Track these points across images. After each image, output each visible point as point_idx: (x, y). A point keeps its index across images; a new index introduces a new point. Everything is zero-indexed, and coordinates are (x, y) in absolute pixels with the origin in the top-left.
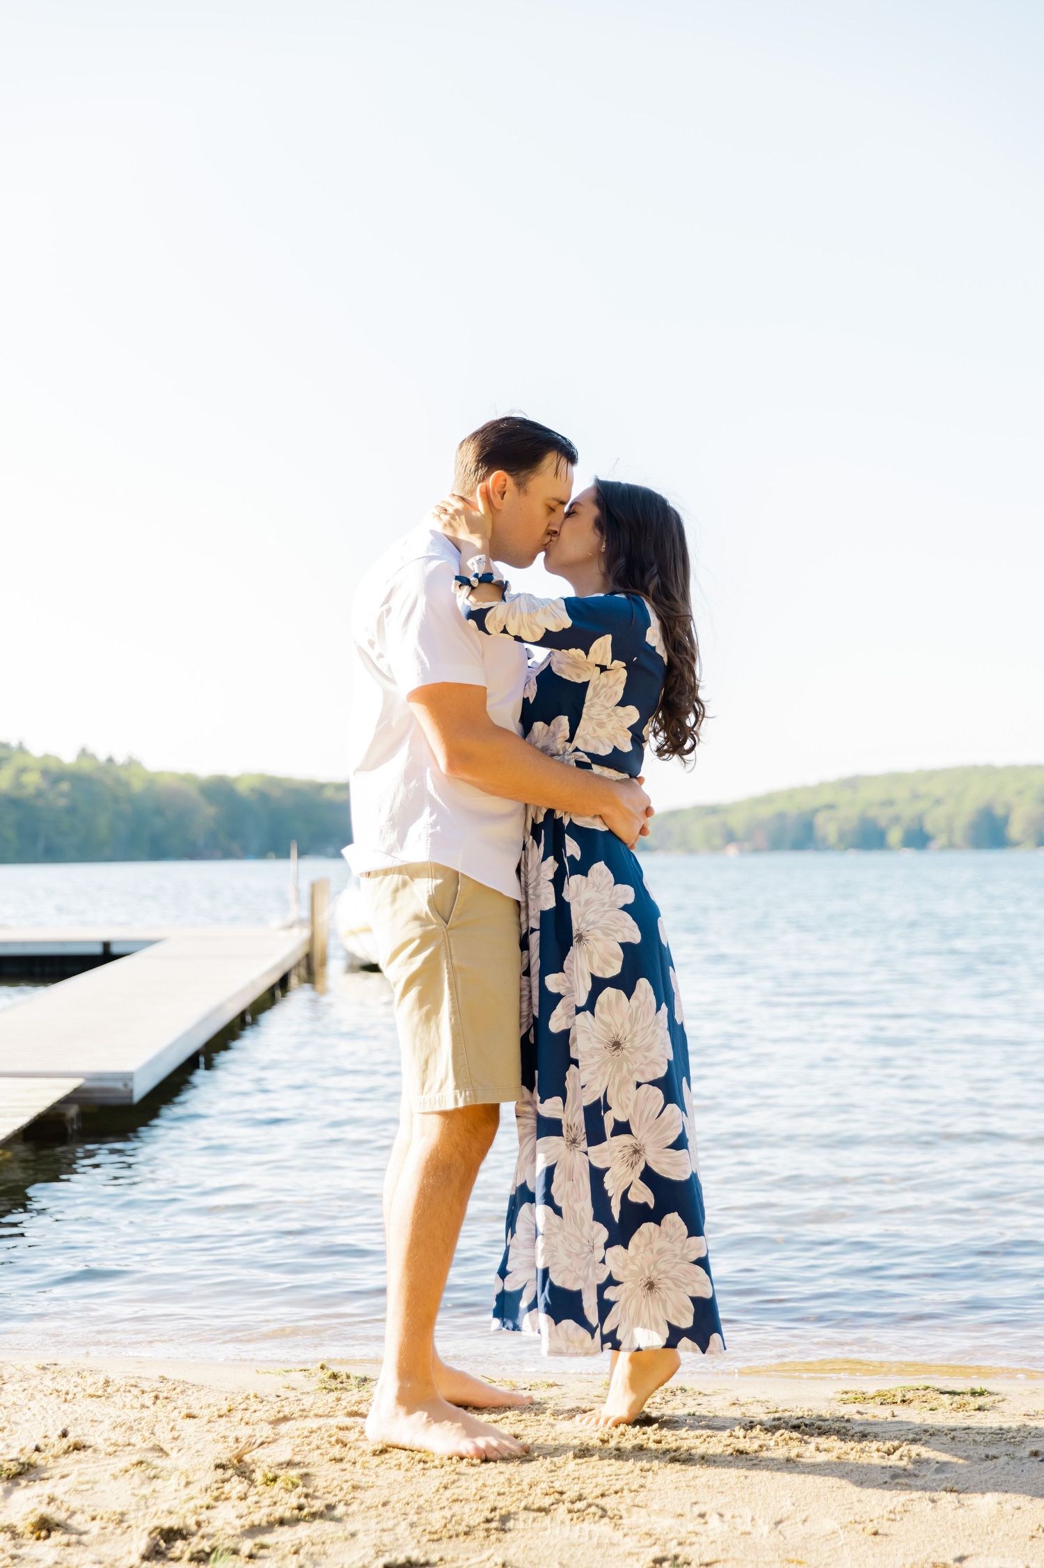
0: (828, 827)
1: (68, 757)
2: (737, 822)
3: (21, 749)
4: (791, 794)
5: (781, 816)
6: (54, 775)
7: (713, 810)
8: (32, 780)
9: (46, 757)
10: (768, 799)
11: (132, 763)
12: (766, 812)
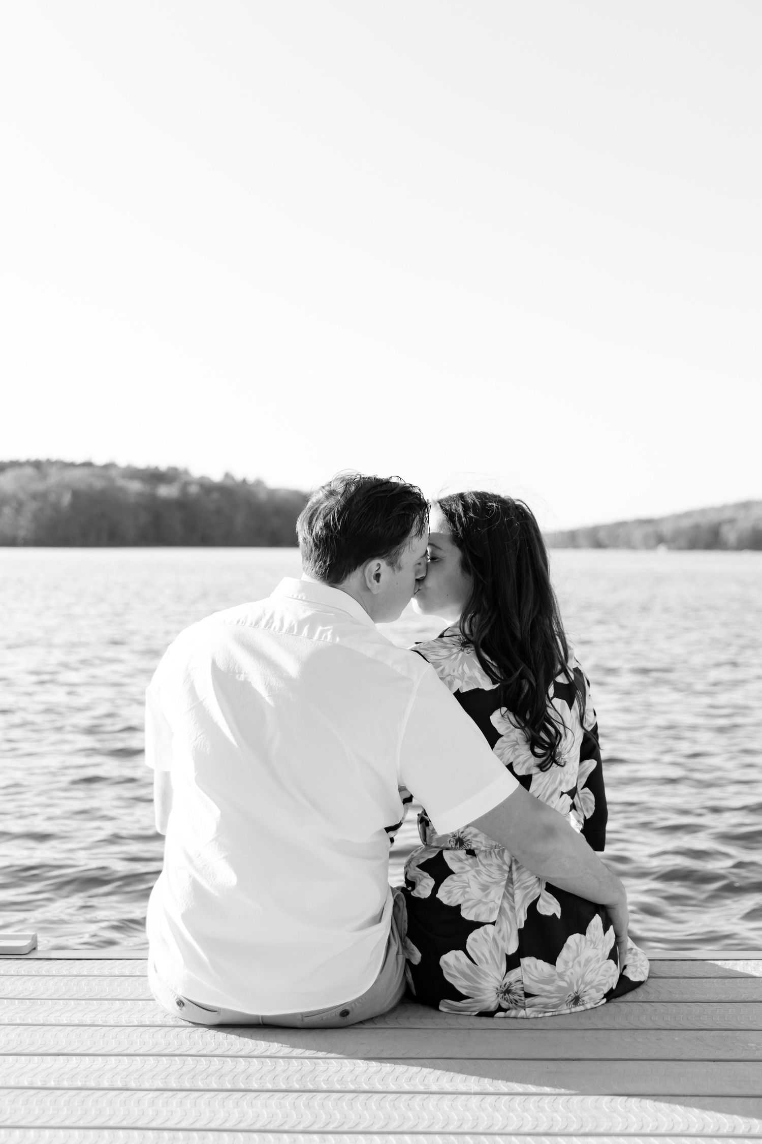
0: (730, 535)
1: (216, 476)
2: (667, 529)
3: (186, 472)
4: (703, 512)
5: (697, 527)
6: (208, 488)
7: (649, 522)
8: (194, 490)
9: (203, 478)
10: (688, 515)
11: (259, 483)
12: (686, 523)
